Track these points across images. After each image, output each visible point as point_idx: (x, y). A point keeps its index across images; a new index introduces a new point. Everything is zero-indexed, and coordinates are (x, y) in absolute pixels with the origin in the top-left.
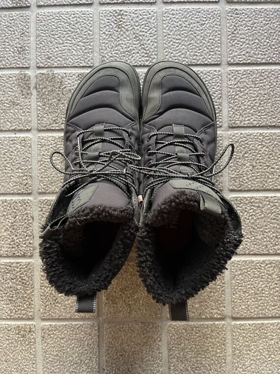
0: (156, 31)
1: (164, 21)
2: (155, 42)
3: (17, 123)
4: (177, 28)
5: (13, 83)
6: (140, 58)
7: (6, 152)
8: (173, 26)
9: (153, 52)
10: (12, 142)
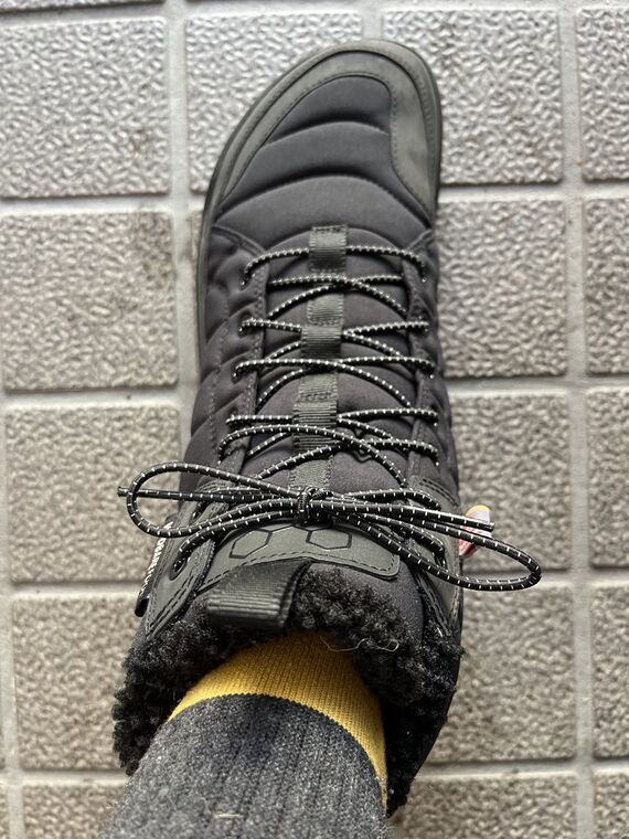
0: (558, 77)
1: (582, 45)
2: (555, 109)
3: (134, 365)
4: (622, 68)
5: (120, 243)
6: (509, 160)
7: (101, 455)
8: (610, 61)
9: (550, 139)
10: (118, 425)
